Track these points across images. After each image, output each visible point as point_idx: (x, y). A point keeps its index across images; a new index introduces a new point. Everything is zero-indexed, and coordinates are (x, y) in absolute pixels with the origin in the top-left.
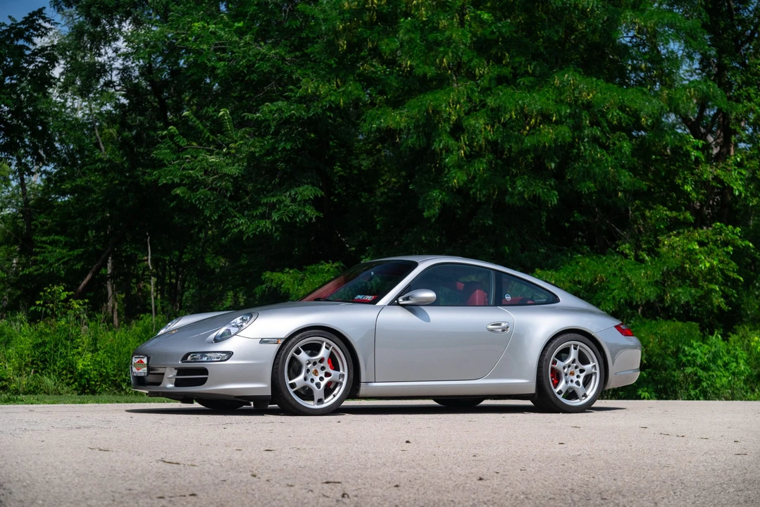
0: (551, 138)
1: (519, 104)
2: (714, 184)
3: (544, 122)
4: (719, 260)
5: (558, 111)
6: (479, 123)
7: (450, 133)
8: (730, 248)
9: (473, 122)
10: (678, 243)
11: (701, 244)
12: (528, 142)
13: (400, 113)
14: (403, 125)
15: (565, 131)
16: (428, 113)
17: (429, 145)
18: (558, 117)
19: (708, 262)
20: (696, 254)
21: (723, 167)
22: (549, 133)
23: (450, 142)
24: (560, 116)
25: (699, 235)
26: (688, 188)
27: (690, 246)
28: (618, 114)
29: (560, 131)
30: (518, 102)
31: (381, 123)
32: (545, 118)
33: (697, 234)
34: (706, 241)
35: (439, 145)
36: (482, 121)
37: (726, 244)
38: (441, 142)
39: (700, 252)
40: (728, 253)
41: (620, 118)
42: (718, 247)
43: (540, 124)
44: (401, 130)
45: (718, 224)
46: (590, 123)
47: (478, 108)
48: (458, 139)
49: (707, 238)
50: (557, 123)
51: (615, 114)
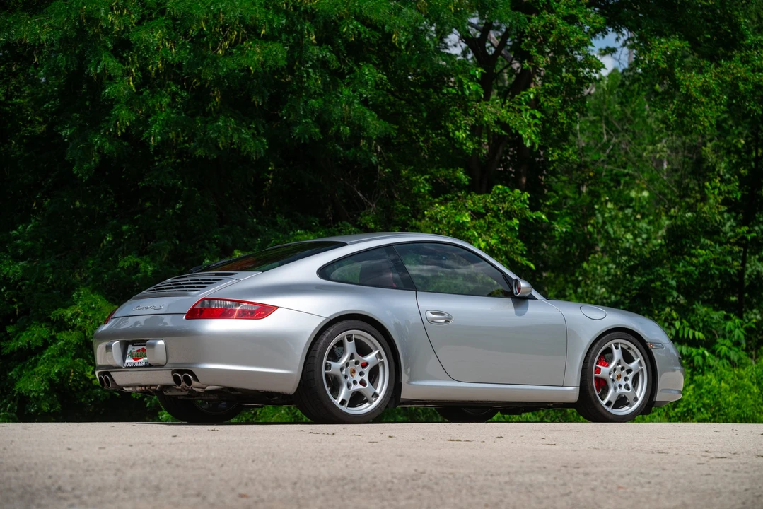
0: (258, 60)
1: (211, 11)
2: (496, 130)
3: (250, 37)
4: (500, 237)
5: (270, 22)
6: (154, 36)
7: (112, 51)
8: (516, 221)
9: (145, 36)
10: (444, 214)
11: (476, 215)
12: (227, 65)
13: (40, 21)
14: (43, 38)
15: (279, 52)
16: (81, 22)
17: (82, 67)
18: (268, 30)
19: (484, 241)
20: (468, 229)
21: (509, 107)
22: (255, 53)
23: (111, 64)
24: (272, 29)
25: (474, 203)
26: (461, 135)
27: (458, 218)
28: (357, 28)
29: (271, 50)
30: (209, 7)
31: (12, 35)
32: (252, 31)
33: (470, 202)
34: (483, 211)
35: (96, 69)
36: (158, 34)
37: (509, 215)
38: (98, 63)
39: (474, 227)
40: (512, 229)
41: (360, 34)
42: (499, 220)
43: (244, 39)
44: (41, 45)
45: (500, 186)
46: (316, 39)
47: (153, 16)
48: (123, 61)
49: (485, 207)
50: (266, 38)
51: (351, 27)
